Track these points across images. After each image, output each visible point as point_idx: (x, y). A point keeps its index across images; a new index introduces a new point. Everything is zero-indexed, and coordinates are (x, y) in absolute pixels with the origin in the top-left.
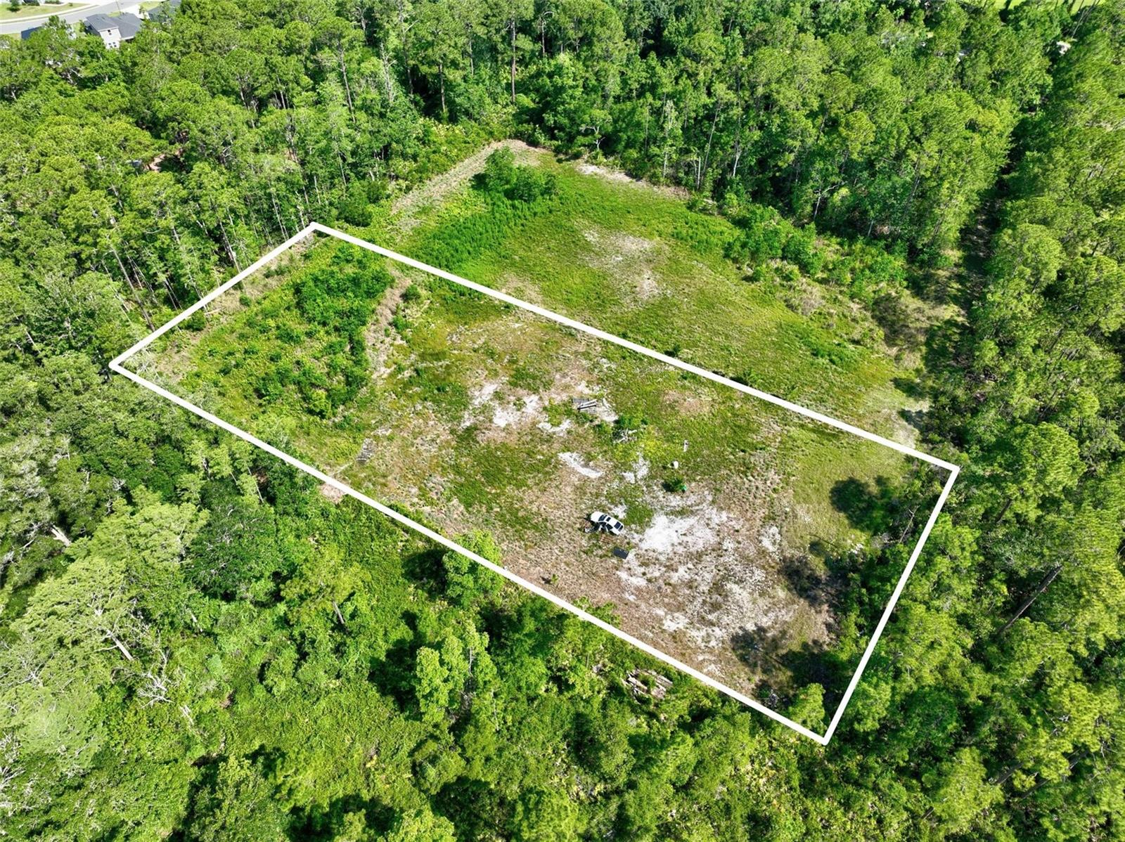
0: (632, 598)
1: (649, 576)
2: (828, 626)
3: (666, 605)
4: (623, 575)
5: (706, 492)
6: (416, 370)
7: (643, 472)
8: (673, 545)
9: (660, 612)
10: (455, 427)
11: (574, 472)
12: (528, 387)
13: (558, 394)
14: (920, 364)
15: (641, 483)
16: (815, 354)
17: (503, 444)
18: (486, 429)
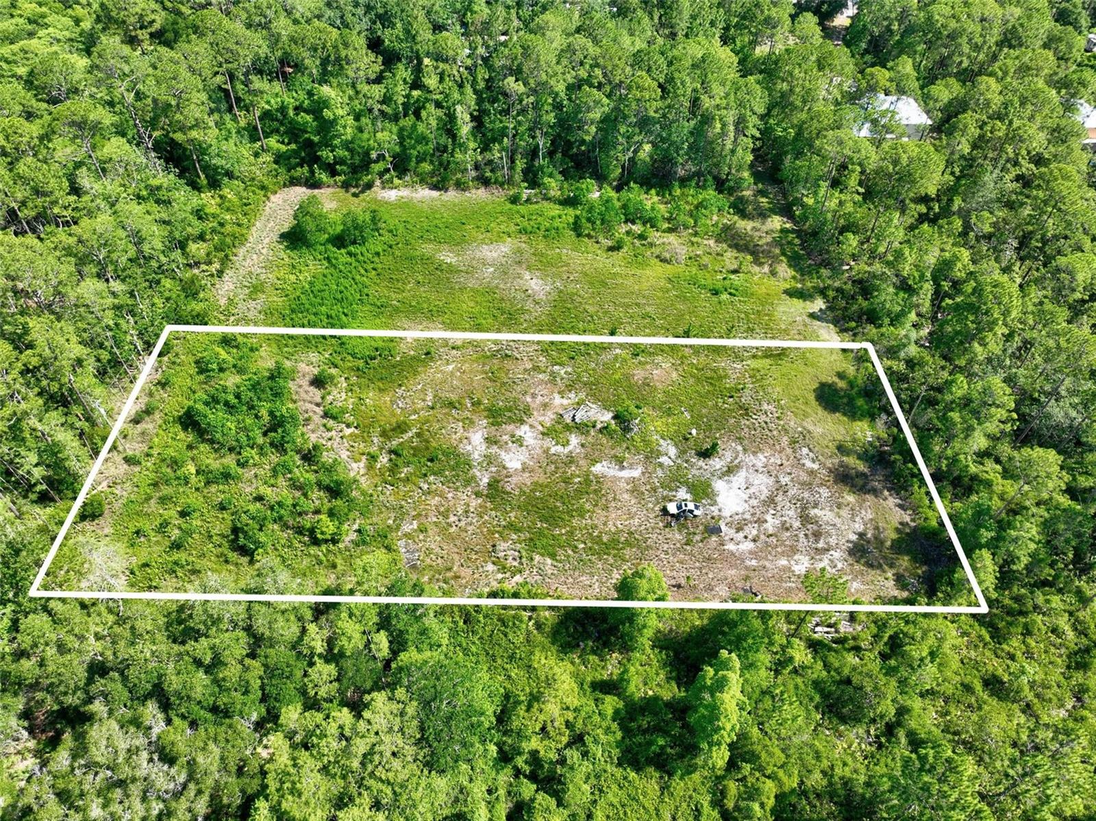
0: (754, 562)
1: (750, 537)
2: (900, 506)
3: (783, 554)
4: (731, 547)
5: (733, 445)
6: (391, 452)
7: (673, 451)
8: (746, 501)
9: (783, 562)
10: (477, 489)
11: (616, 479)
12: (511, 421)
13: (544, 415)
14: (791, 272)
15: (679, 461)
16: (716, 293)
17: (536, 484)
18: (507, 477)
